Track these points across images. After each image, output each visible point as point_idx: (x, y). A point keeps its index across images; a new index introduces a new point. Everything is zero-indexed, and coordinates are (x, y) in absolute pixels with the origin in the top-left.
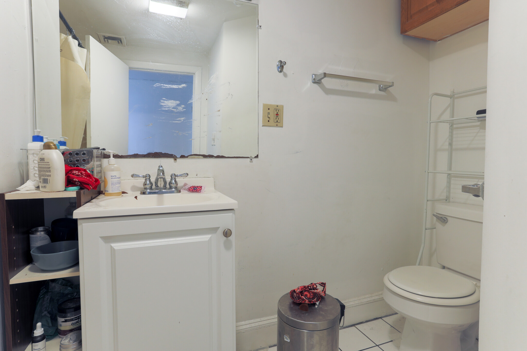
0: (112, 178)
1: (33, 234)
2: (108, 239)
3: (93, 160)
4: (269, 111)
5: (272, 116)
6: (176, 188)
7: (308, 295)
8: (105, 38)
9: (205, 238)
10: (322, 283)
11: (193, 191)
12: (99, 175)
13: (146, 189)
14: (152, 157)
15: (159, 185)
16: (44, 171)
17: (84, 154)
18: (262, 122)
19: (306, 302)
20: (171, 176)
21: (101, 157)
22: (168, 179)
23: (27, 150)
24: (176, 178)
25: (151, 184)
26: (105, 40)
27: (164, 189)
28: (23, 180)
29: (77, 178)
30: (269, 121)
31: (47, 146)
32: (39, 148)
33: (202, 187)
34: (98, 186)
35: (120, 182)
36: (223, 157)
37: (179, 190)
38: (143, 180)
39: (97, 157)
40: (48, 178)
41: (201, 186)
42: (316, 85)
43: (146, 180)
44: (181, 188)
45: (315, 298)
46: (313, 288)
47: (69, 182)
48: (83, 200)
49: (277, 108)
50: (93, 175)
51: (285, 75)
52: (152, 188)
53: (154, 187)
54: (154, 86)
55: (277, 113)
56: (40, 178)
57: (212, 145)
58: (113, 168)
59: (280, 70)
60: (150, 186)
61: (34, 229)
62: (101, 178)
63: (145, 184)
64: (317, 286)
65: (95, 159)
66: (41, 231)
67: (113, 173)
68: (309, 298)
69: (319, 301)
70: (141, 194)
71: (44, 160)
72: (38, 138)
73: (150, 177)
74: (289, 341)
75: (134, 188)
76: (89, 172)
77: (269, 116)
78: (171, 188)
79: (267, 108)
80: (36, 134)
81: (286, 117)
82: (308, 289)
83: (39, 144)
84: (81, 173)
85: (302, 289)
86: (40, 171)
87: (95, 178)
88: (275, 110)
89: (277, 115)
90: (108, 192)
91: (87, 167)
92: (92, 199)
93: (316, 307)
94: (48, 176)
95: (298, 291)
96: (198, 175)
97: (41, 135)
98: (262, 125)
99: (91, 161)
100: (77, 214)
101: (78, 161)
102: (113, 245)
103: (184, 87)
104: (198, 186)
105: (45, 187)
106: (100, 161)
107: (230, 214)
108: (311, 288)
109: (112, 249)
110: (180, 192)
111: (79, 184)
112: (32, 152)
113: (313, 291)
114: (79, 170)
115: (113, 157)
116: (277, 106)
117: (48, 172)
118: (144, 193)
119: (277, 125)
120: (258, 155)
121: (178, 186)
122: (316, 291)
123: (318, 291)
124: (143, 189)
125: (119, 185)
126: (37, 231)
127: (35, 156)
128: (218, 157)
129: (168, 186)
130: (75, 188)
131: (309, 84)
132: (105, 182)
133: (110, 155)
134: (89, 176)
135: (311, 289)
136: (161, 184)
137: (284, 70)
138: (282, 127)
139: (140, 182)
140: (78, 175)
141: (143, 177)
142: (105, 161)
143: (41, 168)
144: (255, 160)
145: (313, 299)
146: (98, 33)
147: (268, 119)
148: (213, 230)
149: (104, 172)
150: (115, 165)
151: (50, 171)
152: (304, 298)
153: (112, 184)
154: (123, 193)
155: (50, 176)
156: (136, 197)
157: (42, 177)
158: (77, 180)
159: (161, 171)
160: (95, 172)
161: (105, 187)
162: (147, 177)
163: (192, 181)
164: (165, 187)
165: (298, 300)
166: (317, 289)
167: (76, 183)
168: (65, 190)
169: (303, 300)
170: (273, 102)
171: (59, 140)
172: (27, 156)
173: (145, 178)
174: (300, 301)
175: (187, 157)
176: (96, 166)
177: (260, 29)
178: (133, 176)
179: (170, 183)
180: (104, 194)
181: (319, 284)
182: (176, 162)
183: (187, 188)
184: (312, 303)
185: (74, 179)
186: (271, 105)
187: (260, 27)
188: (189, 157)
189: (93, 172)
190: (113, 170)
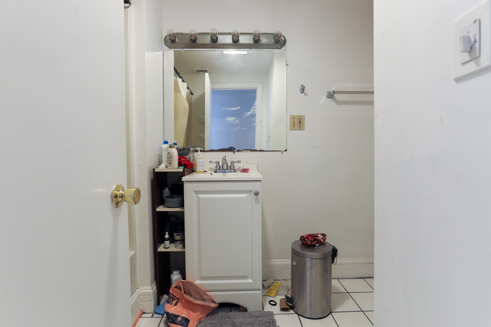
0: (199, 163)
1: (164, 190)
2: (197, 192)
3: (190, 153)
4: (294, 120)
5: (297, 123)
6: (234, 169)
7: (311, 239)
8: (197, 71)
9: (245, 195)
10: (323, 234)
11: (243, 171)
12: (193, 161)
13: (217, 169)
14: (221, 151)
15: (224, 167)
16: (170, 159)
17: (186, 150)
18: (289, 127)
19: (309, 243)
20: (231, 163)
21: (194, 152)
22: (229, 165)
23: (162, 148)
24: (234, 163)
25: (220, 167)
26: (197, 72)
27: (227, 170)
28: (160, 163)
29: (183, 162)
30: (294, 127)
31: (171, 147)
32: (166, 147)
33: (249, 170)
34: (192, 167)
35: (203, 165)
36: (263, 151)
37: (236, 170)
38: (215, 165)
39: (192, 152)
40: (171, 162)
41: (248, 168)
42: (329, 99)
43: (217, 164)
44: (237, 170)
45: (315, 241)
46: (315, 236)
47: (180, 164)
48: (186, 174)
49: (300, 117)
50: (190, 161)
51: (306, 95)
52: (220, 169)
53: (221, 168)
54: (222, 109)
55: (300, 121)
56: (168, 162)
57: (269, 141)
58: (200, 157)
59: (302, 91)
60: (219, 168)
61: (164, 188)
62: (194, 163)
63: (216, 167)
64: (318, 235)
65: (191, 153)
66: (167, 189)
67: (200, 160)
68: (310, 241)
69: (319, 245)
70: (214, 172)
71: (170, 153)
72: (166, 142)
73: (219, 163)
74: (295, 264)
75: (211, 169)
76: (188, 159)
77: (294, 123)
78: (231, 169)
79: (293, 118)
80: (165, 140)
81: (307, 123)
82: (312, 236)
83: (166, 146)
84: (185, 160)
85: (308, 236)
86: (168, 159)
87: (191, 163)
88: (299, 119)
89: (300, 122)
90: (197, 171)
91: (187, 157)
92: (189, 174)
93: (316, 247)
94: (171, 161)
95: (305, 236)
96: (247, 162)
97: (167, 141)
98: (289, 130)
99: (189, 154)
100: (184, 179)
101: (183, 153)
102: (199, 195)
103: (239, 109)
104: (246, 169)
105: (170, 166)
106: (193, 154)
107: (258, 183)
108: (314, 235)
109: (199, 198)
110: (236, 172)
111: (184, 165)
112: (164, 149)
113: (316, 238)
114: (184, 158)
115: (200, 151)
116: (300, 116)
117: (171, 159)
118: (216, 172)
119: (300, 129)
120: (286, 150)
121: (235, 168)
122: (317, 238)
123: (319, 238)
124: (216, 170)
125: (203, 167)
126: (165, 189)
127: (165, 151)
128: (260, 151)
129: (229, 168)
130: (182, 167)
131: (324, 98)
132: (196, 165)
133: (198, 150)
134: (189, 161)
135: (314, 237)
136: (225, 167)
137: (305, 91)
138: (304, 130)
139: (214, 166)
140: (184, 161)
141: (216, 163)
142: (196, 153)
143: (168, 157)
144: (284, 153)
145: (314, 242)
146: (193, 69)
147: (293, 125)
148: (249, 192)
149: (195, 160)
150: (201, 156)
151: (172, 159)
152: (307, 240)
153: (199, 166)
154: (205, 172)
155: (172, 161)
156: (211, 174)
157: (169, 162)
158: (183, 163)
159: (224, 159)
160: (191, 160)
161: (196, 168)
162: (218, 163)
163: (243, 166)
164: (227, 169)
165: (304, 241)
166: (318, 237)
167: (183, 165)
168: (178, 168)
169: (307, 241)
170: (297, 113)
171: (174, 142)
172: (162, 152)
173: (216, 164)
174: (305, 242)
175: (241, 151)
176: (191, 156)
177: (288, 66)
178: (210, 162)
179: (230, 166)
180: (195, 172)
181: (320, 234)
182: (235, 154)
183: (240, 170)
184: (313, 244)
185: (182, 163)
186: (296, 116)
187: (288, 65)
188: (242, 151)
189: (190, 159)
190: (200, 159)
